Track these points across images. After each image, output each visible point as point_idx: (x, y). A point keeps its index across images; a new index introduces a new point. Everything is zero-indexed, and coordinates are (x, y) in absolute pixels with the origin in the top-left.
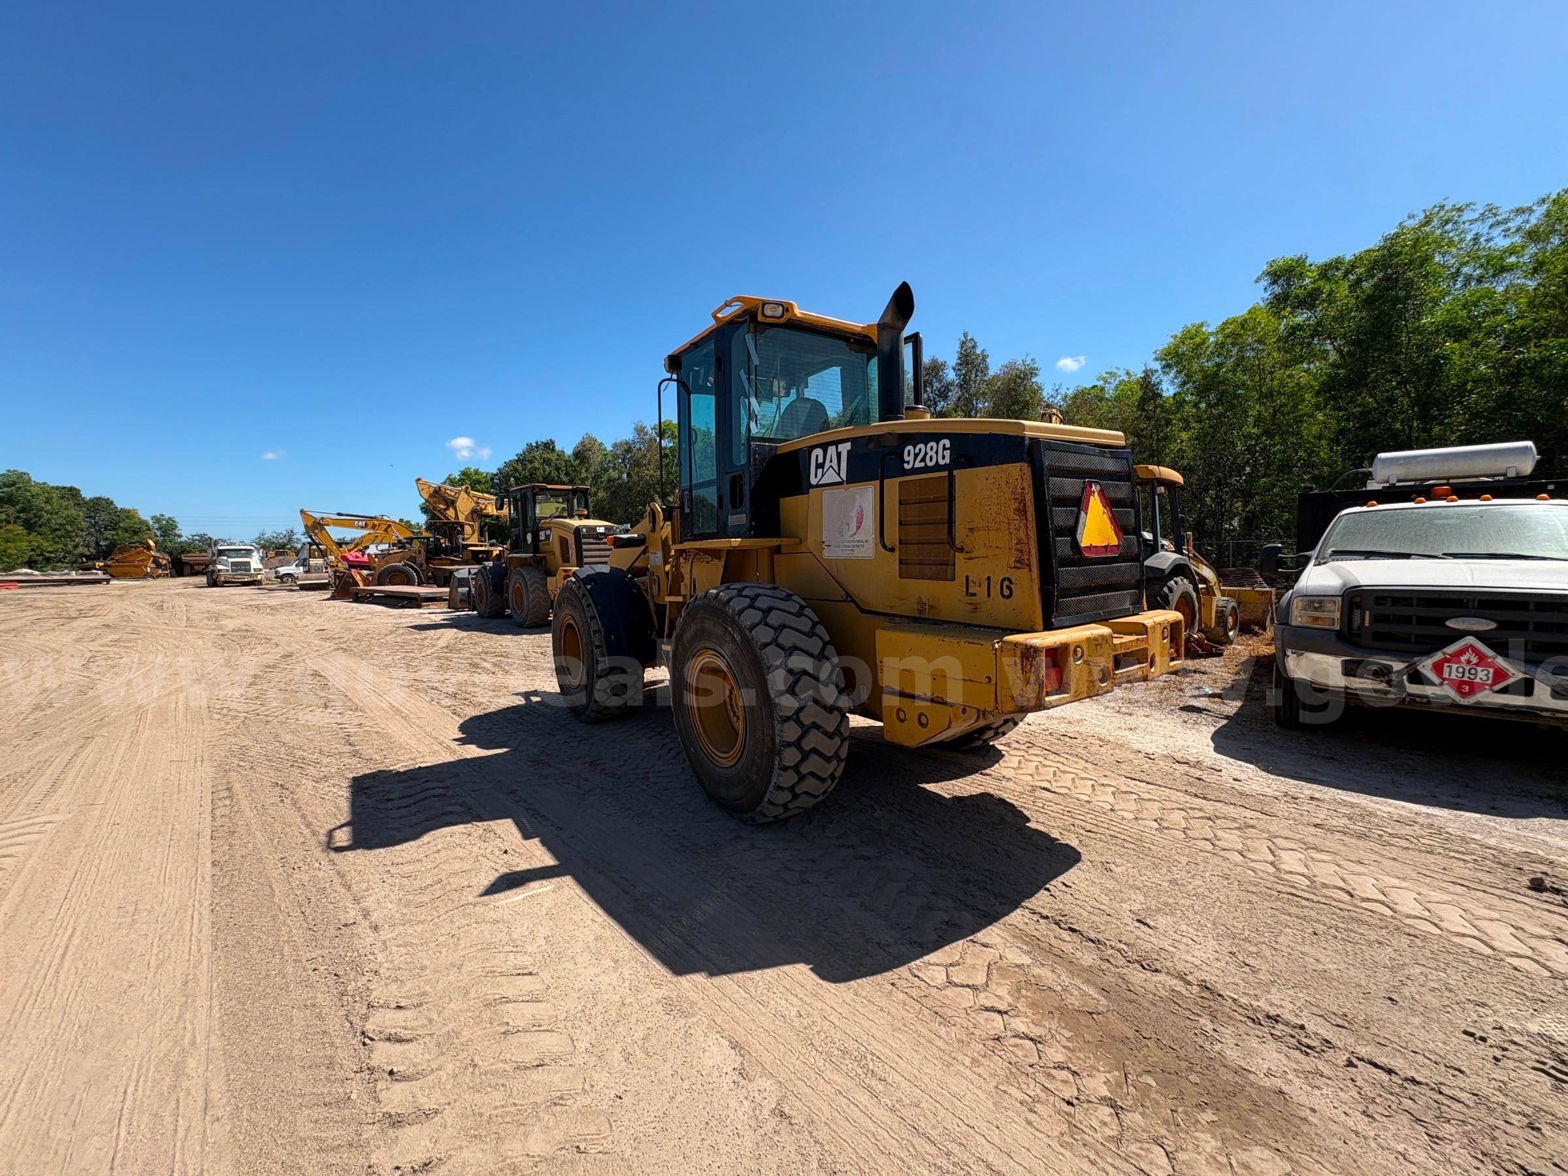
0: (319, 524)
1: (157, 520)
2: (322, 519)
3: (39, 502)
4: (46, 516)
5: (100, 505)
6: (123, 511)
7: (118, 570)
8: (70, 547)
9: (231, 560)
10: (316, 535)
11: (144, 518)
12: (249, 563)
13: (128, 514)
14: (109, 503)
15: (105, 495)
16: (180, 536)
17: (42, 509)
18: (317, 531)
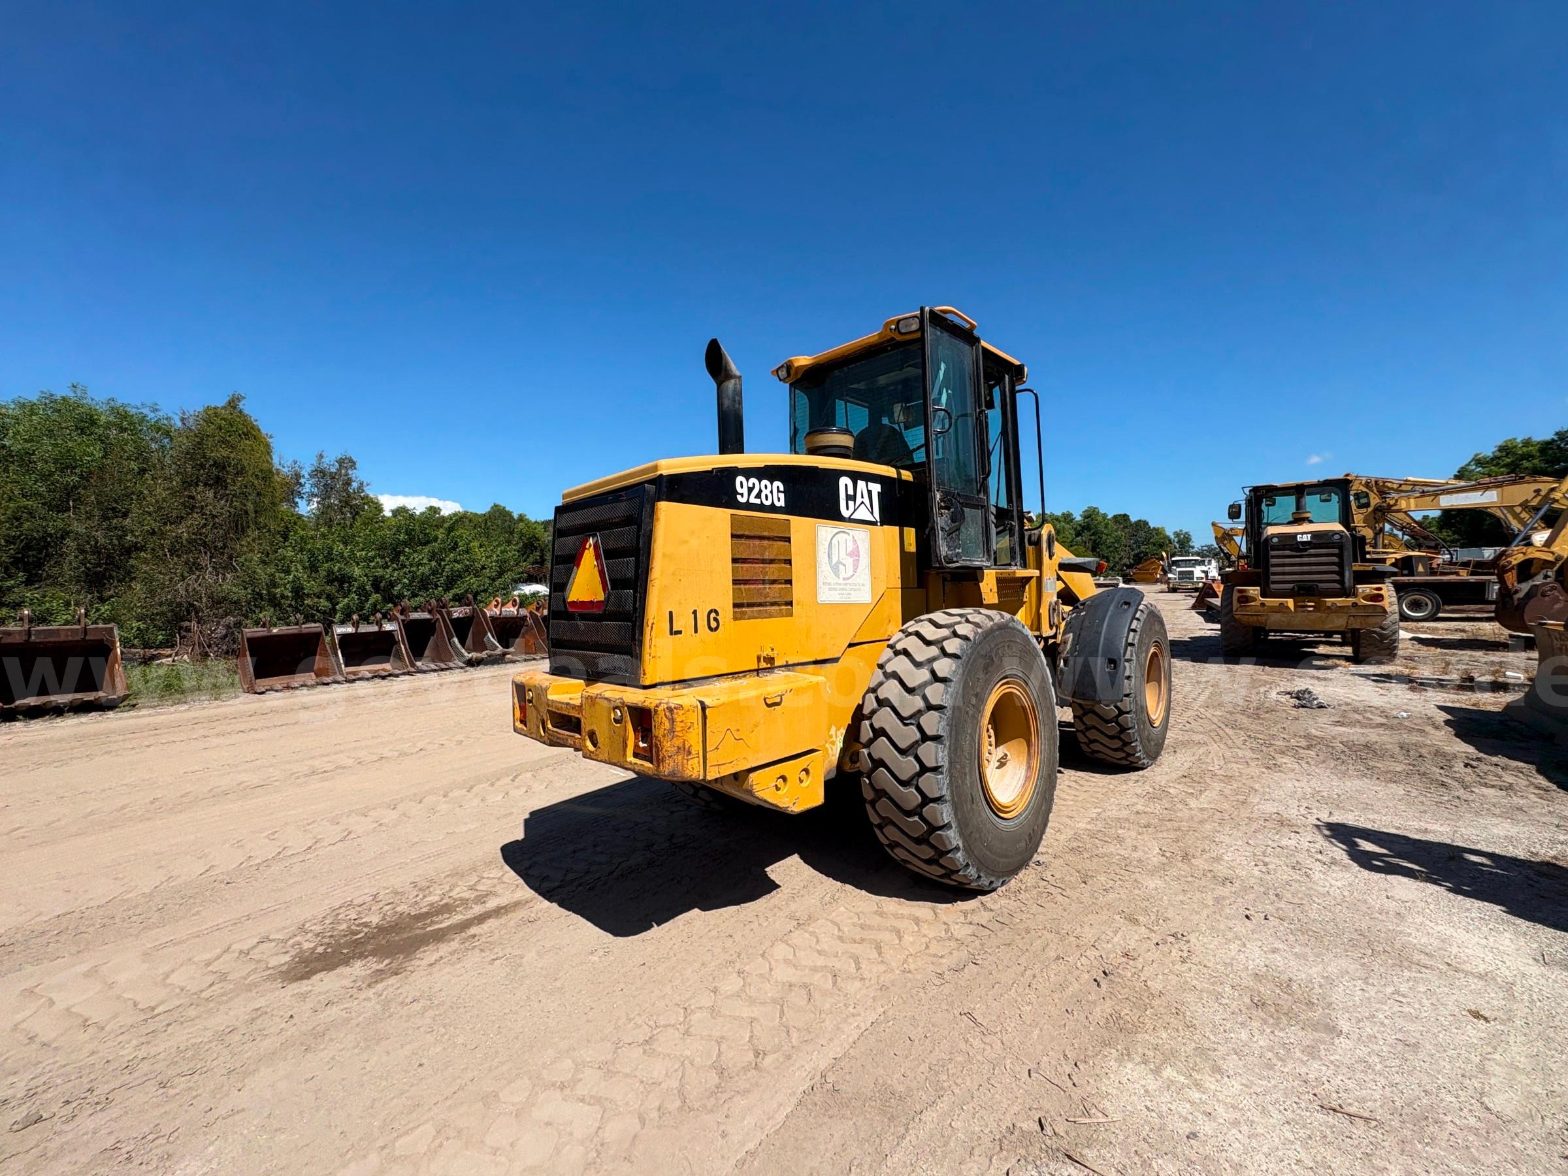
0: (1228, 535)
1: (1177, 534)
2: (1232, 529)
3: (1101, 528)
4: (1104, 537)
5: (1142, 525)
6: (1154, 528)
7: (1139, 576)
8: (1117, 559)
9: (1179, 569)
10: (1225, 545)
11: (1168, 534)
12: (1192, 572)
13: (1157, 531)
14: (1146, 523)
15: (1143, 519)
16: (1193, 547)
17: (1102, 533)
18: (1226, 542)
